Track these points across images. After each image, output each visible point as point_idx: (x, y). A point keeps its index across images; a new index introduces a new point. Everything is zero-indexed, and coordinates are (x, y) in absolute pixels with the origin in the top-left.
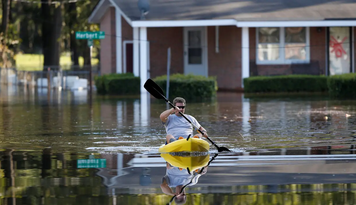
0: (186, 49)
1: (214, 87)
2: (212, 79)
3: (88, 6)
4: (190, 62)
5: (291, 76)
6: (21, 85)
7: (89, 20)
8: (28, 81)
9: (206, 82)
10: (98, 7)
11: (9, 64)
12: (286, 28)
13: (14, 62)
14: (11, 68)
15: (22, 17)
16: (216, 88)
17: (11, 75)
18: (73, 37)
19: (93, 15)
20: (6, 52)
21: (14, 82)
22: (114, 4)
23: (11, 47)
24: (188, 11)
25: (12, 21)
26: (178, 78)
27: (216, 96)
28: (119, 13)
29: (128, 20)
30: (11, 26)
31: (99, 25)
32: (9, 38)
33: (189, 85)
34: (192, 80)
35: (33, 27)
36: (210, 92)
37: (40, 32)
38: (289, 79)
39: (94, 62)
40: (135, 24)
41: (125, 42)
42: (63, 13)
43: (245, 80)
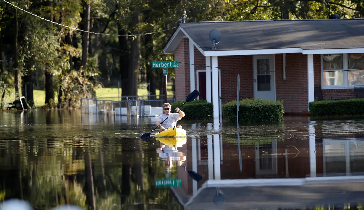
0: (255, 77)
1: (280, 110)
2: (279, 104)
3: (163, 38)
4: (259, 89)
5: (354, 100)
6: (101, 113)
7: (164, 51)
8: (108, 110)
9: (274, 106)
10: (172, 39)
11: (90, 95)
12: (349, 55)
13: (94, 93)
14: (91, 99)
15: (100, 51)
16: (283, 112)
17: (92, 105)
18: (149, 67)
19: (168, 46)
20: (86, 84)
21: (95, 111)
22: (188, 36)
23: (91, 79)
24: (257, 41)
25: (91, 55)
26: (247, 102)
27: (283, 119)
28: (192, 43)
29: (201, 50)
30: (91, 59)
31: (173, 56)
32: (89, 70)
33: (257, 109)
34: (260, 104)
35: (111, 61)
36: (277, 115)
37: (117, 65)
38: (352, 102)
39: (169, 94)
40: (207, 54)
41: (198, 71)
42: (139, 45)
43: (311, 104)
